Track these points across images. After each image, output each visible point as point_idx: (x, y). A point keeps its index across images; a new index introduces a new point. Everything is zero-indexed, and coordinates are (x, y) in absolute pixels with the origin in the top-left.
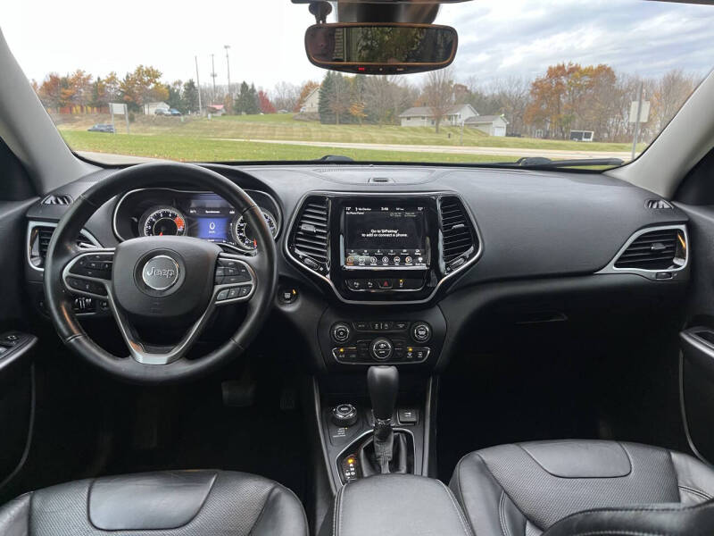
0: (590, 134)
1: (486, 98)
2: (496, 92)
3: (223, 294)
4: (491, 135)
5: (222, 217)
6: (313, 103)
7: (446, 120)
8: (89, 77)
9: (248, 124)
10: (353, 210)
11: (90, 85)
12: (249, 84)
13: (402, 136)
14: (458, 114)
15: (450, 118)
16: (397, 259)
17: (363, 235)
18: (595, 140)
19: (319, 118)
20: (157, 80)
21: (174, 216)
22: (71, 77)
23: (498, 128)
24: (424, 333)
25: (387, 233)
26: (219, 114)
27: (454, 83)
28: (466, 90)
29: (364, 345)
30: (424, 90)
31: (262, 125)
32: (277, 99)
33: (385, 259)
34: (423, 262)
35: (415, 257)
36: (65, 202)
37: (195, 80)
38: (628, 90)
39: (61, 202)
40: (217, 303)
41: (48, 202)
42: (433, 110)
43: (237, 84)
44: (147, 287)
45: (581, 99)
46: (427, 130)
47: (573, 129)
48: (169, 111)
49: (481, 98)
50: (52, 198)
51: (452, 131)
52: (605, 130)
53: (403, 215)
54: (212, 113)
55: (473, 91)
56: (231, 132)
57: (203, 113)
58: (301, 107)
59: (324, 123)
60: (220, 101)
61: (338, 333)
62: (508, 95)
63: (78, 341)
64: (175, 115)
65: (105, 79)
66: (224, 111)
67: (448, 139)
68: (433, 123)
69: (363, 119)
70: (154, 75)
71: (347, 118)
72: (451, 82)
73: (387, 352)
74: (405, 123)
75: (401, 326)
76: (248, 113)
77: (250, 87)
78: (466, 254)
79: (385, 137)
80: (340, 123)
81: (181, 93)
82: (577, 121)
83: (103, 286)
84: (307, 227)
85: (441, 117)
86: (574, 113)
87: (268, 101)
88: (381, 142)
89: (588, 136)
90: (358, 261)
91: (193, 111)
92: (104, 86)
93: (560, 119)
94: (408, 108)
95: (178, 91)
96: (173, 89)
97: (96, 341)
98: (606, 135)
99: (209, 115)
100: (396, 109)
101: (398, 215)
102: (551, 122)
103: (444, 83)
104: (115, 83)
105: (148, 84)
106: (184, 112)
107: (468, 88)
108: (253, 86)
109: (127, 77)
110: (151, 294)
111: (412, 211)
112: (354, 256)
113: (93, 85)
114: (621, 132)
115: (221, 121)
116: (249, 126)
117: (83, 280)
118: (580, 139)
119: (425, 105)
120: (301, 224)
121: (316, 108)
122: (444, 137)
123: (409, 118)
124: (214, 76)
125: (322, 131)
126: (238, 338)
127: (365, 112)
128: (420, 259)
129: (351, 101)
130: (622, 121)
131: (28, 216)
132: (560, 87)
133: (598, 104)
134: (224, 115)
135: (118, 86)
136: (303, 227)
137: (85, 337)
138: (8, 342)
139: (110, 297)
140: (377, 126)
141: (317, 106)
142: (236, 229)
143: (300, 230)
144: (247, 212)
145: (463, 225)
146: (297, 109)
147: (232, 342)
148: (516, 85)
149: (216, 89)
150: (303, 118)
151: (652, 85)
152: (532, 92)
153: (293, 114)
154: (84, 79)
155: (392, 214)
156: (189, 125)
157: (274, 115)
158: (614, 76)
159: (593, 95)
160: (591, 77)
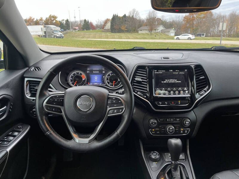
0: (204, 34)
1: (167, 23)
2: (171, 21)
3: (111, 111)
4: (169, 35)
5: (99, 74)
6: (108, 26)
7: (154, 31)
8: (34, 19)
9: (87, 33)
10: (157, 71)
11: (34, 21)
12: (87, 20)
13: (140, 37)
14: (158, 28)
15: (155, 30)
16: (177, 92)
17: (162, 82)
18: (206, 36)
19: (111, 31)
20: (56, 19)
21: (81, 74)
22: (28, 19)
23: (172, 33)
24: (188, 123)
25: (172, 81)
26: (77, 30)
27: (157, 18)
28: (161, 20)
29: (163, 128)
30: (146, 20)
31: (91, 34)
32: (96, 25)
33: (172, 92)
34: (188, 93)
35: (184, 91)
36: (38, 70)
37: (69, 19)
38: (217, 19)
39: (37, 70)
40: (109, 115)
41: (32, 70)
42: (149, 27)
43: (83, 20)
44: (79, 110)
45: (201, 22)
46: (147, 34)
47: (198, 32)
48: (60, 29)
49: (166, 23)
50: (33, 68)
51: (156, 34)
52: (209, 33)
53: (179, 73)
54: (75, 30)
55: (163, 21)
56: (81, 36)
57: (71, 30)
58: (104, 27)
59: (112, 33)
60: (77, 26)
61: (152, 123)
62: (175, 21)
63: (51, 133)
64: (62, 31)
65: (39, 19)
66: (78, 29)
67: (155, 37)
68: (149, 32)
69: (125, 31)
70: (55, 17)
71: (120, 31)
72: (155, 17)
73: (173, 131)
74: (140, 32)
75: (178, 120)
76: (87, 30)
77: (87, 21)
78: (205, 89)
79: (133, 37)
80: (118, 32)
81: (64, 24)
82: (199, 30)
83: (60, 109)
84: (138, 79)
85: (152, 29)
86: (199, 27)
87: (93, 25)
88: (132, 39)
89: (203, 35)
90: (161, 93)
91: (68, 30)
92: (39, 22)
93: (194, 29)
94: (141, 27)
95: (63, 23)
96: (62, 22)
97: (58, 133)
98: (209, 34)
99: (74, 31)
100: (137, 27)
101: (177, 73)
102: (190, 30)
103: (153, 18)
104: (42, 21)
105: (53, 21)
106: (65, 30)
107: (162, 19)
108: (88, 21)
109: (46, 18)
110: (81, 112)
111: (183, 71)
112: (158, 91)
113: (35, 21)
114: (215, 33)
115: (78, 33)
116: (87, 34)
117: (52, 107)
118: (200, 36)
119: (147, 25)
120: (135, 77)
121: (109, 27)
122: (153, 36)
123: (141, 30)
124: (75, 17)
125: (112, 35)
126: (119, 131)
127: (126, 28)
128: (187, 92)
129: (121, 25)
130: (215, 29)
131: (24, 76)
132: (193, 18)
133: (207, 24)
134: (78, 30)
135: (43, 22)
136: (136, 79)
137: (54, 132)
138: (19, 130)
139: (63, 113)
140: (130, 33)
141: (110, 27)
142: (106, 79)
143: (135, 80)
144: (120, 76)
145: (204, 77)
146: (103, 28)
147: (116, 133)
148: (178, 18)
149: (76, 22)
150: (105, 31)
151: (225, 17)
152: (184, 20)
153: (102, 30)
154: (32, 20)
155: (174, 73)
156: (67, 34)
157: (96, 30)
158: (212, 14)
159: (205, 21)
160: (204, 15)
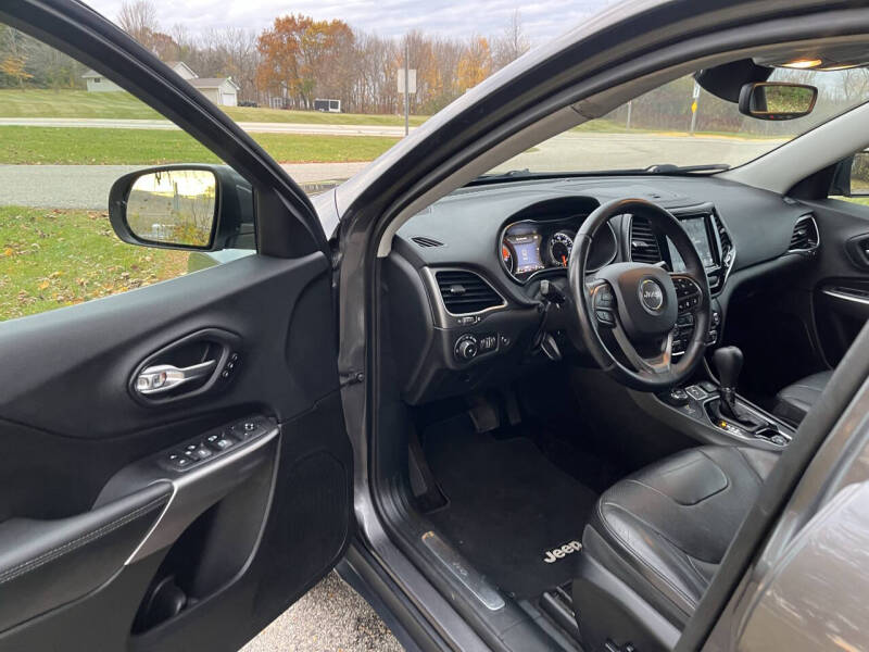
0: (337, 103)
1: (200, 54)
2: (214, 47)
18: (343, 111)
23: (227, 95)
27: (152, 32)
28: (172, 42)
45: (319, 62)
47: (317, 97)
49: (194, 54)
52: (350, 98)
55: (182, 45)
62: (229, 52)
69: (25, 81)
72: (147, 30)
74: (93, 87)
79: (70, 107)
82: (318, 87)
84: (639, 243)
86: (315, 77)
89: (335, 106)
93: (300, 85)
98: (352, 105)
102: (290, 88)
107: (175, 39)
114: (368, 101)
118: (327, 109)
120: (632, 241)
127: (27, 70)
128: (711, 260)
129: (1, 54)
130: (367, 88)
132: (292, 44)
133: (339, 68)
136: (635, 244)
140: (52, 92)
143: (633, 246)
148: (238, 40)
151: (393, 47)
152: (260, 49)
158: (352, 35)
159: (333, 57)
160: (326, 34)
